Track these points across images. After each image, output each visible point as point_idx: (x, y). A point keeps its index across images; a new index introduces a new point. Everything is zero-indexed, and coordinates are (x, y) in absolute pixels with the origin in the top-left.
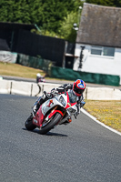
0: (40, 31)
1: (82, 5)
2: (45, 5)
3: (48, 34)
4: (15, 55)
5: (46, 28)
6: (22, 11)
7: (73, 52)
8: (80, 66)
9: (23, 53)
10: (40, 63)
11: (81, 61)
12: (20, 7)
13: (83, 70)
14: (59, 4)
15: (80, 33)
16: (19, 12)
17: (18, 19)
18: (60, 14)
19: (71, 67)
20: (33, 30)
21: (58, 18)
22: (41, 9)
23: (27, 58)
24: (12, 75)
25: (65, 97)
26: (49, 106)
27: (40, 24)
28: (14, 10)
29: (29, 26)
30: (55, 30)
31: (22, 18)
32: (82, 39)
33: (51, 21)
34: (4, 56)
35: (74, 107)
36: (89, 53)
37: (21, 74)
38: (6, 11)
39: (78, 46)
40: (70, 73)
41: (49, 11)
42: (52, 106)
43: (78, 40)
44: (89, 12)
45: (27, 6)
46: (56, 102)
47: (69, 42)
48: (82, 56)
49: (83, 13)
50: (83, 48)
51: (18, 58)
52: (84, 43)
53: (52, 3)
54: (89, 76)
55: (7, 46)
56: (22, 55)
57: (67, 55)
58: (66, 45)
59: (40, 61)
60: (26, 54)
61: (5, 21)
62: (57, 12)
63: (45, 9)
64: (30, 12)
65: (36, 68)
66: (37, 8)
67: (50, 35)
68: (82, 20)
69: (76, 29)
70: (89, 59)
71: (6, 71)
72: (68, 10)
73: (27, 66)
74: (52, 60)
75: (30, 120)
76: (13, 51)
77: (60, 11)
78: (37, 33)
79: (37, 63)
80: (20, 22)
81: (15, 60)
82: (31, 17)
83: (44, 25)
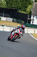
0: (20, 11)
1: (33, 3)
2: (22, 3)
3: (22, 12)
4: (12, 19)
5: (22, 10)
6: (14, 5)
7: (30, 18)
8: (33, 23)
9: (15, 18)
10: (20, 22)
11: (33, 21)
12: (14, 4)
13: (33, 24)
14: (26, 2)
15: (33, 12)
16: (13, 5)
17: (13, 7)
18: (26, 6)
19: (30, 23)
20: (18, 11)
21: (26, 7)
22: (20, 4)
23: (16, 20)
24: (11, 25)
25: (19, 30)
26: (14, 33)
27: (20, 9)
28: (12, 4)
29: (16, 9)
30: (25, 11)
31: (14, 7)
32: (33, 14)
33: (24, 8)
34: (9, 19)
35: (22, 33)
36: (36, 19)
37: (14, 25)
38: (9, 5)
39: (32, 16)
40: (30, 25)
41: (23, 5)
42: (15, 33)
43: (32, 14)
44: (35, 5)
45: (16, 3)
46: (16, 32)
47: (29, 15)
48: (33, 19)
49: (34, 6)
50: (34, 17)
51: (13, 20)
52: (34, 15)
53: (24, 2)
54: (36, 26)
55: (9, 16)
56: (14, 19)
57: (29, 19)
58: (28, 16)
59: (20, 21)
60: (16, 19)
61: (9, 8)
62: (25, 5)
63: (22, 4)
64: (17, 5)
65: (18, 23)
66: (19, 4)
67: (23, 12)
68: (33, 8)
69: (32, 11)
70: (35, 20)
71: (9, 24)
72: (29, 4)
73: (16, 22)
74: (24, 21)
75: (9, 37)
76: (11, 18)
77: (26, 5)
78: (19, 12)
79: (19, 22)
80: (14, 8)
81: (12, 21)
82: (17, 7)
83: (21, 9)
